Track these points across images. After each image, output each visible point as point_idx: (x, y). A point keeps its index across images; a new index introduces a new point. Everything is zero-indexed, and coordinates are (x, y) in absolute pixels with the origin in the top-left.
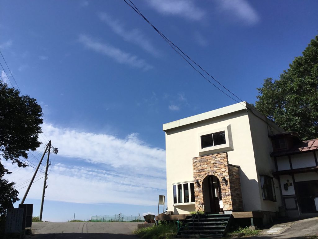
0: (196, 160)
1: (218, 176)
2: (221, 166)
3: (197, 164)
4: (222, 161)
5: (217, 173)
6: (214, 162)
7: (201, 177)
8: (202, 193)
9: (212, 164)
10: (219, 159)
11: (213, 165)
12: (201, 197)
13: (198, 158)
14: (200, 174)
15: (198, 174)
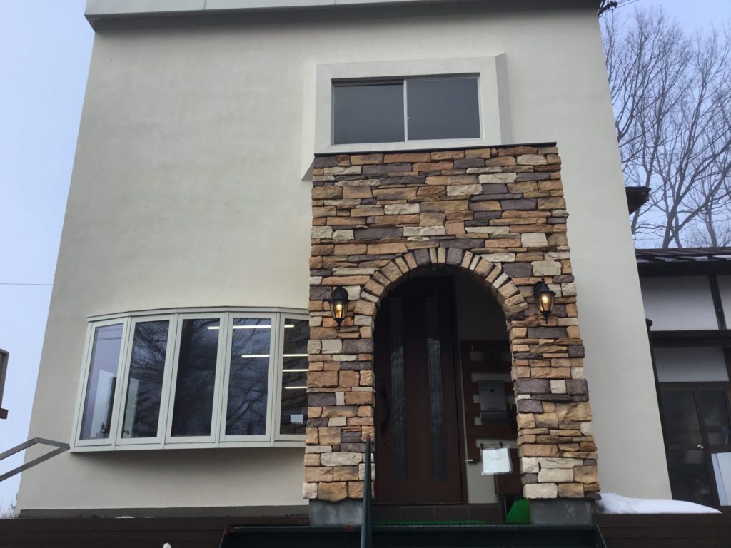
0: (337, 170)
1: (496, 272)
2: (519, 217)
3: (346, 192)
4: (528, 189)
5: (489, 258)
6: (474, 189)
7: (371, 271)
8: (367, 376)
9: (456, 198)
10: (511, 177)
11: (464, 207)
12: (355, 401)
13: (353, 157)
14: (365, 254)
15: (350, 249)
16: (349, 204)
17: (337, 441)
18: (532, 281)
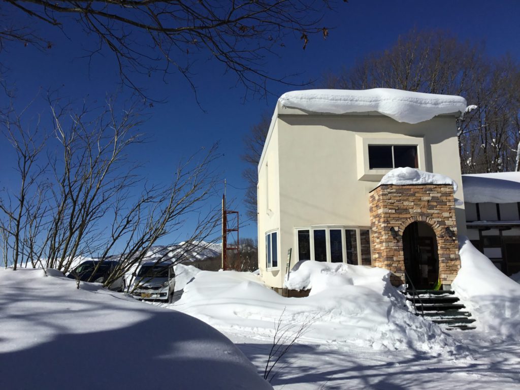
0: (389, 190)
2: (442, 207)
3: (392, 198)
4: (444, 198)
5: (435, 219)
6: (430, 198)
7: (401, 222)
8: (402, 253)
9: (424, 201)
10: (439, 195)
11: (426, 204)
12: (400, 260)
13: (393, 186)
14: (399, 217)
15: (394, 216)
16: (393, 201)
17: (395, 270)
18: (446, 227)
